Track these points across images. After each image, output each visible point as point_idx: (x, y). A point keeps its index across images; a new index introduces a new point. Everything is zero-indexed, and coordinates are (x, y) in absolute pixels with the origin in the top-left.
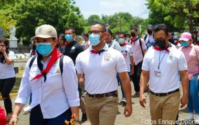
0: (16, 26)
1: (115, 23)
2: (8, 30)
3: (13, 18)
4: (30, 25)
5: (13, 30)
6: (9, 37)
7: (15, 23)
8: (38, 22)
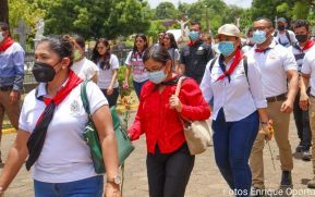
0: (45, 19)
1: (198, 16)
2: (33, 26)
3: (40, 6)
4: (67, 18)
5: (41, 25)
6: (33, 36)
7: (44, 14)
8: (79, 13)
